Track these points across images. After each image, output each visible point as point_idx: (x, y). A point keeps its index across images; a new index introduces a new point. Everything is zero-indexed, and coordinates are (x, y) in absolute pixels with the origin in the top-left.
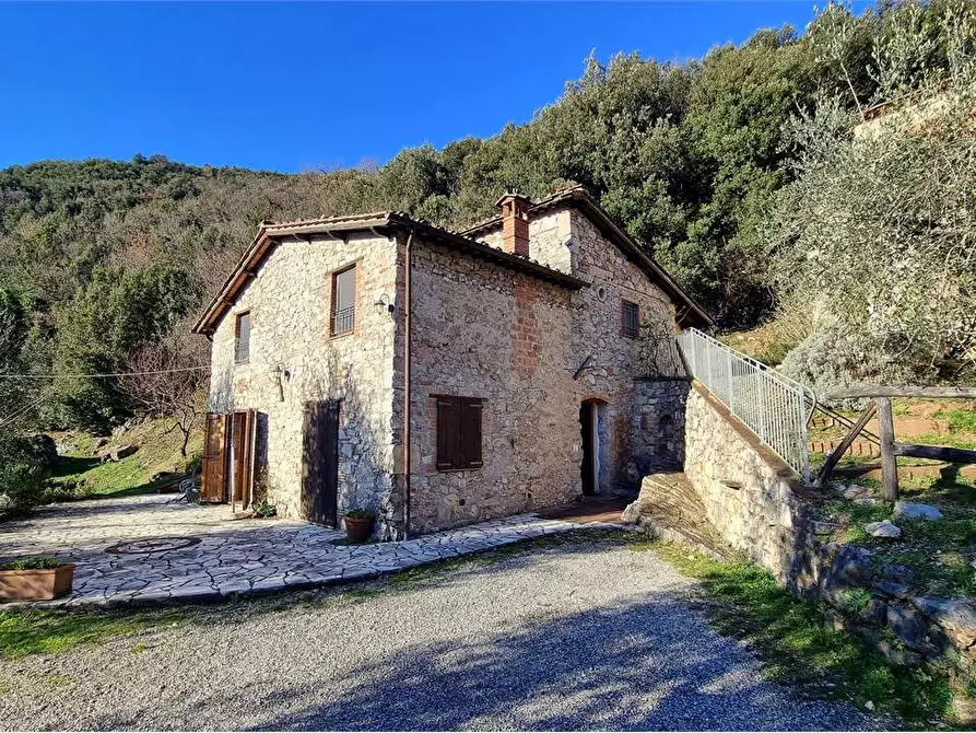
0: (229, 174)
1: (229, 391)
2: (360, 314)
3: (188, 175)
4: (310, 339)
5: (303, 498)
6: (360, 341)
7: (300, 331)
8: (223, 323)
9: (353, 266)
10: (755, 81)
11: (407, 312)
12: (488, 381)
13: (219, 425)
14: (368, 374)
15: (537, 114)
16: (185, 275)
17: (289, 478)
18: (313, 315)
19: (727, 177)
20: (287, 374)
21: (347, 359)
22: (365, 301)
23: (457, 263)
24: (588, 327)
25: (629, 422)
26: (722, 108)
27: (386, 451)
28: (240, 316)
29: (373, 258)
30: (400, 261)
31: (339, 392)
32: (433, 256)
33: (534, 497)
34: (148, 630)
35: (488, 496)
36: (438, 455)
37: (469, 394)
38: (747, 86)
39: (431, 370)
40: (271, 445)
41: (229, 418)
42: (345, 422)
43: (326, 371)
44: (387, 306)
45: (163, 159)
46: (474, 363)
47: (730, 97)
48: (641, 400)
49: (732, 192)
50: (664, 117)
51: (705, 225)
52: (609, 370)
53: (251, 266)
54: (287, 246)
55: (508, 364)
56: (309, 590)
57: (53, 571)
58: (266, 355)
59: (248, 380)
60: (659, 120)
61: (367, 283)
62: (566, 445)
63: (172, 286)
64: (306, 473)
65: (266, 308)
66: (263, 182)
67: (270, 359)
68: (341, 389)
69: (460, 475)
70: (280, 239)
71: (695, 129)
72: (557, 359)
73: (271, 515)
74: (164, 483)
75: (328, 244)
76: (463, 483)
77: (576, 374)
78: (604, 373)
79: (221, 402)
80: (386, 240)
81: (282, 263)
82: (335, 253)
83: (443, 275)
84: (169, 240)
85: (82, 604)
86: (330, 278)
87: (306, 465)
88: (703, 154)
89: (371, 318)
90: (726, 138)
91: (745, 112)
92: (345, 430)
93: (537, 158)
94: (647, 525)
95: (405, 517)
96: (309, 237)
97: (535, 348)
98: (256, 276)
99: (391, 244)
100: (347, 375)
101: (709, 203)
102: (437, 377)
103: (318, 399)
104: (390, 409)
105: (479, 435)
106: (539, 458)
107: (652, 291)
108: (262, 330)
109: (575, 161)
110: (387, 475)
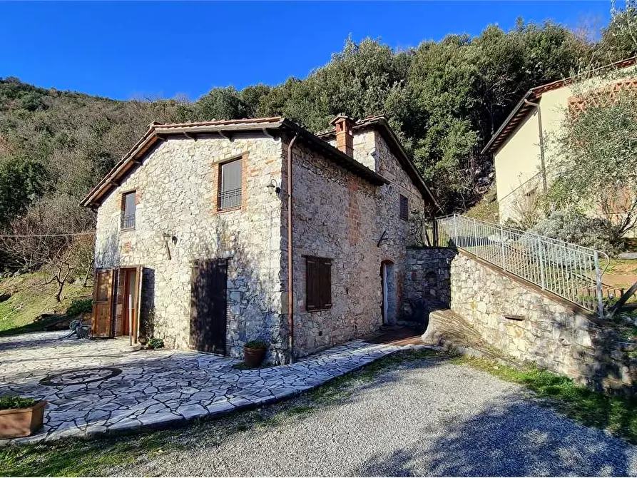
0: (70, 96)
1: (115, 251)
2: (247, 194)
3: (38, 94)
4: (197, 212)
5: (192, 333)
6: (247, 214)
7: (187, 207)
8: (108, 200)
9: (240, 158)
10: (453, 65)
11: (289, 194)
12: (334, 246)
13: (108, 277)
14: (256, 239)
15: (313, 72)
16: (41, 167)
17: (176, 318)
18: (200, 195)
19: (435, 123)
20: (174, 239)
21: (234, 228)
22: (252, 184)
23: (316, 161)
24: (384, 211)
25: (404, 276)
26: (432, 79)
27: (275, 297)
28: (125, 194)
29: (259, 152)
30: (284, 155)
31: (227, 252)
32: (303, 154)
33: (358, 328)
34: (139, 459)
35: (334, 329)
36: (307, 299)
37: (323, 256)
38: (449, 68)
39: (302, 238)
40: (157, 293)
41: (116, 272)
42: (233, 275)
43: (215, 236)
44: (275, 189)
45: (15, 81)
46: (326, 233)
47: (438, 73)
48: (412, 261)
49: (438, 132)
50: (399, 81)
51: (427, 152)
52: (394, 241)
53: (138, 156)
54: (172, 143)
55: (343, 235)
56: (253, 410)
57: (30, 410)
58: (152, 224)
59: (133, 243)
60: (396, 83)
61: (254, 171)
62: (374, 291)
63: (31, 173)
64: (195, 314)
65: (151, 189)
66: (99, 104)
67: (155, 227)
68: (230, 250)
69: (319, 313)
70: (165, 137)
71: (415, 91)
72: (370, 233)
73: (160, 347)
74: (47, 323)
75: (214, 141)
76: (320, 319)
77: (379, 243)
78: (392, 243)
79: (106, 259)
80: (272, 140)
81: (167, 155)
82: (221, 148)
83: (308, 169)
84: (26, 140)
85: (61, 438)
86: (217, 167)
87: (195, 308)
88: (420, 107)
89: (257, 197)
90: (436, 98)
91: (447, 83)
92: (234, 281)
93: (313, 101)
94: (450, 346)
95: (290, 345)
96: (195, 136)
97: (358, 224)
98: (142, 164)
99: (276, 142)
100: (235, 240)
101: (424, 138)
102: (306, 242)
103: (205, 258)
104: (279, 265)
105: (329, 284)
106: (361, 301)
107: (414, 191)
108: (148, 205)
109: (340, 104)
110: (276, 315)
